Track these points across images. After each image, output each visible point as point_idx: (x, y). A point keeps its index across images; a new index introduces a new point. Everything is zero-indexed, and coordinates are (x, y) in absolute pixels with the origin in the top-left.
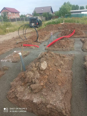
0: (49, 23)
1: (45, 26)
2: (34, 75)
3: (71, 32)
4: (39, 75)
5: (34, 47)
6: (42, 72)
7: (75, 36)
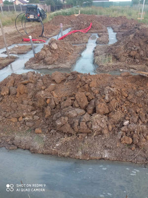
0: (57, 13)
1: (51, 19)
2: (46, 53)
3: (88, 25)
4: (50, 53)
5: (39, 42)
6: (53, 51)
7: (92, 31)
